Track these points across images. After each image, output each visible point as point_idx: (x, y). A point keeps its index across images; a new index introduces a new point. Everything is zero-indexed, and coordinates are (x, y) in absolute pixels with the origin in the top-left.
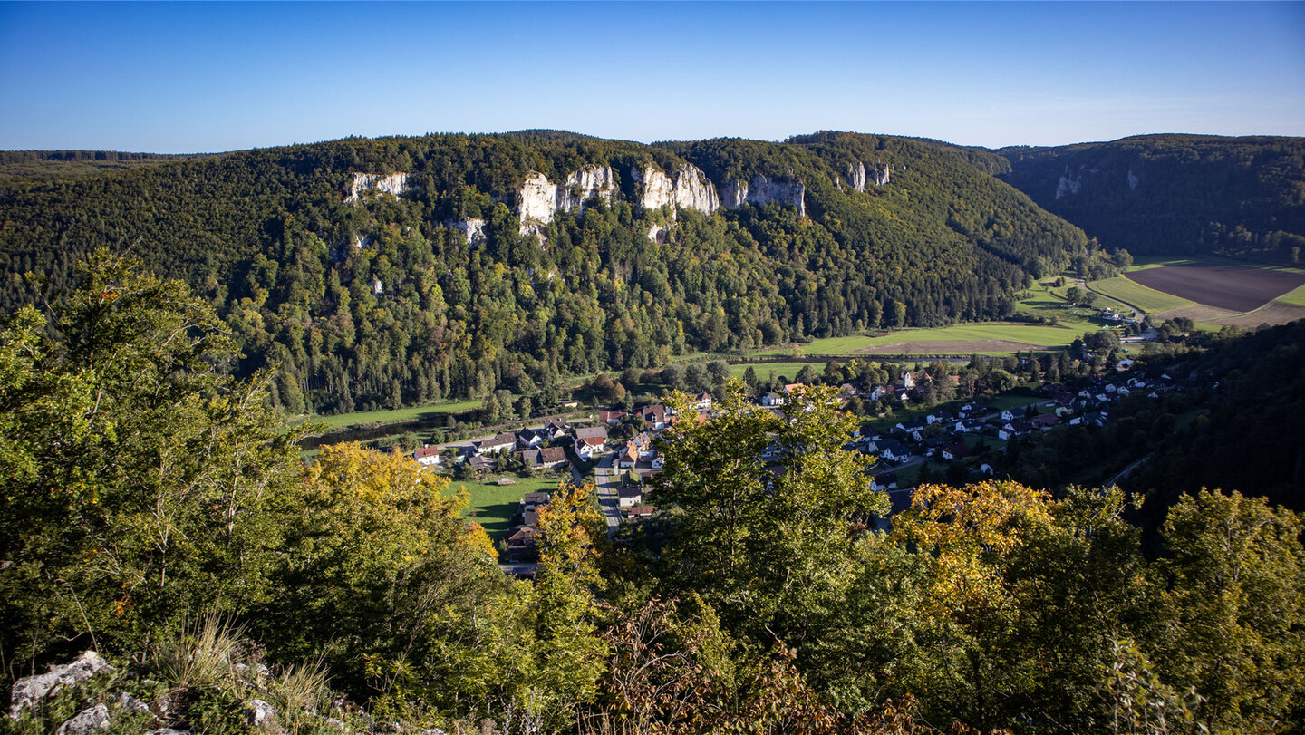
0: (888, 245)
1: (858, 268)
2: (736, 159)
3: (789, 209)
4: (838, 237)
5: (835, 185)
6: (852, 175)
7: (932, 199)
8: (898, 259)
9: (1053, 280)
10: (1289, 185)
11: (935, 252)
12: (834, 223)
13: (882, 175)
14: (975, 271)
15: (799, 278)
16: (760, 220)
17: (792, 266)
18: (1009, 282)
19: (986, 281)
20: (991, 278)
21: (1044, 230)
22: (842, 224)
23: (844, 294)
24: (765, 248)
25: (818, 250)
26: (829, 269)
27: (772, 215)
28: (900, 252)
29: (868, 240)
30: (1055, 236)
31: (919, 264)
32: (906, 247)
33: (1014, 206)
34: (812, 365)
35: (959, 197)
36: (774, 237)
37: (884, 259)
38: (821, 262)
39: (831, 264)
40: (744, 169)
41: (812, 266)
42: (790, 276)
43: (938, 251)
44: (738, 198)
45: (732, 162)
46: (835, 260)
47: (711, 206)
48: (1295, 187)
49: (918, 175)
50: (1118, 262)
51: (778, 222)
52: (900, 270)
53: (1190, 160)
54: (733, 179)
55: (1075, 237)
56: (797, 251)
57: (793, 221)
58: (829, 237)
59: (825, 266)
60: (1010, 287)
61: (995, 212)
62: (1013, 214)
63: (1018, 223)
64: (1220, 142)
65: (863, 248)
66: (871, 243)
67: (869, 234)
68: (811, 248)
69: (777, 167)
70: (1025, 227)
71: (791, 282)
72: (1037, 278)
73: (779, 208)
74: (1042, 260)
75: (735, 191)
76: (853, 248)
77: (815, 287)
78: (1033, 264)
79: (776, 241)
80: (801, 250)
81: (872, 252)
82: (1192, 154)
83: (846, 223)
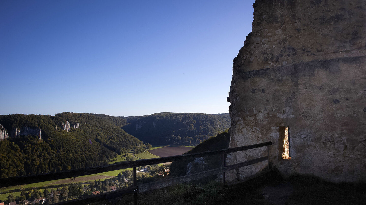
0: (69, 147)
1: (56, 156)
2: (17, 121)
3: (35, 137)
4: (52, 146)
5: (55, 129)
6: (63, 125)
7: (92, 132)
8: (72, 152)
9: (124, 154)
10: (189, 125)
11: (86, 149)
12: (50, 141)
13: (76, 125)
14: (99, 154)
15: (33, 160)
16: (23, 141)
17: (31, 156)
18: (109, 156)
19: (102, 156)
20: (103, 155)
21: (126, 140)
22: (54, 141)
23: (49, 165)
24: (22, 151)
25: (43, 150)
26: (46, 156)
27: (28, 139)
28: (73, 149)
29: (62, 146)
30: (129, 141)
31: (79, 153)
32: (76, 147)
33: (118, 133)
34: (13, 193)
35: (101, 131)
36: (27, 147)
37: (66, 152)
38: (43, 154)
39: (46, 155)
40: (19, 124)
41: (40, 156)
42: (30, 160)
43: (87, 148)
44: (16, 134)
45: (15, 122)
46: (49, 154)
47: (5, 137)
48: (191, 125)
49: (89, 125)
50: (147, 148)
51: (30, 141)
52: (71, 155)
53: (168, 119)
54: (15, 128)
55: (136, 141)
56: (34, 151)
57: (35, 141)
58: (48, 146)
59: (44, 156)
60: (110, 158)
61: (112, 135)
62: (118, 135)
63: (118, 138)
64: (175, 114)
65: (60, 149)
66: (63, 147)
67: (63, 144)
68: (40, 150)
69: (32, 124)
70: (120, 139)
71: (29, 162)
72: (120, 154)
73: (31, 137)
74: (122, 149)
75: (15, 132)
76: (56, 149)
77: (38, 163)
78: (119, 150)
79: (28, 148)
80: (36, 151)
81: (63, 150)
82: (169, 118)
83: (55, 141)
